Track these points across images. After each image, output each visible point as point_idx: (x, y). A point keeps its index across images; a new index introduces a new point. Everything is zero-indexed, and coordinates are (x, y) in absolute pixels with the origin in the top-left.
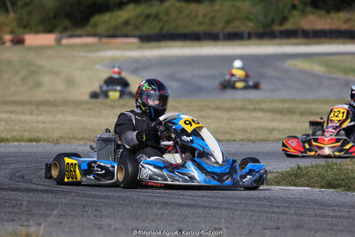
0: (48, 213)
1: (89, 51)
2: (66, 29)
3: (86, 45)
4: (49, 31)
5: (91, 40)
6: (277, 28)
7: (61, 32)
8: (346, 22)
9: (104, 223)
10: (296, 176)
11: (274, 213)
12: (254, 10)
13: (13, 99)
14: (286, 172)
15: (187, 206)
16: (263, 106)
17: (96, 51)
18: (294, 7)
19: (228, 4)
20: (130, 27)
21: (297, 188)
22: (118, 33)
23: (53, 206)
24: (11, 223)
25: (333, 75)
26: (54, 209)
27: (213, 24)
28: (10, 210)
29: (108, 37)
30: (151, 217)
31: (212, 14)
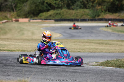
0: (30, 74)
1: (38, 24)
2: (31, 17)
3: (38, 22)
4: (26, 17)
6: (97, 18)
8: (118, 16)
9: (48, 78)
12: (90, 12)
13: (16, 38)
14: (104, 62)
16: (94, 42)
17: (41, 24)
18: (102, 11)
19: (82, 10)
20: (52, 17)
21: (108, 67)
22: (48, 19)
23: (32, 72)
24: (18, 77)
25: (114, 33)
27: (77, 16)
28: (18, 73)
29: (45, 20)
30: (63, 76)
31: (77, 13)
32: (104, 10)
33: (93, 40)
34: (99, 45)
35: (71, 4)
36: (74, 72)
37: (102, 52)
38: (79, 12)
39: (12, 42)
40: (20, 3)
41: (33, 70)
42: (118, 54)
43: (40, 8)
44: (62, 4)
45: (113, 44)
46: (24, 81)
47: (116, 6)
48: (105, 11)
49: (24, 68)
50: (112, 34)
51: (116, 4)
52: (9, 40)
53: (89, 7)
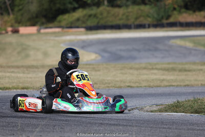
0: (34, 130)
1: (56, 36)
2: (42, 24)
3: (54, 33)
4: (33, 25)
5: (57, 30)
6: (165, 21)
7: (40, 25)
9: (66, 136)
10: (177, 107)
11: (164, 128)
12: (152, 11)
14: (171, 105)
15: (114, 125)
16: (158, 66)
17: (61, 36)
18: (175, 9)
19: (136, 8)
20: (80, 22)
22: (73, 25)
23: (36, 126)
24: (12, 136)
25: (197, 48)
26: (37, 128)
27: (128, 20)
28: (12, 128)
29: (67, 28)
31: (127, 14)
32: (178, 6)
33: (156, 64)
34: (166, 72)
37: (172, 86)
38: (131, 12)
39: (5, 72)
41: (40, 123)
42: (200, 90)
43: (58, 6)
45: (194, 71)
48: (181, 7)
49: (24, 119)
50: (193, 52)
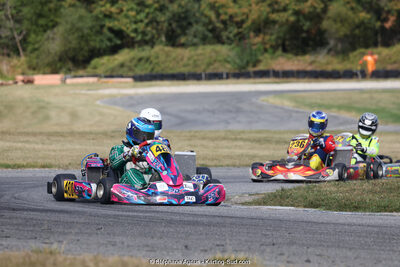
0: (66, 231)
2: (70, 70)
3: (87, 84)
4: (55, 72)
5: (92, 80)
6: (251, 69)
7: (66, 73)
8: (311, 63)
9: (117, 240)
10: (281, 197)
12: (231, 54)
13: (25, 130)
14: (272, 194)
17: (96, 89)
18: (266, 50)
19: (209, 49)
20: (125, 69)
22: (114, 74)
24: (33, 241)
25: (300, 110)
26: (70, 228)
27: (196, 66)
28: (32, 228)
29: (106, 77)
30: (159, 235)
31: (195, 58)
32: (272, 46)
33: (243, 132)
34: (257, 145)
35: (179, 31)
36: (189, 223)
38: (201, 54)
39: (15, 142)
40: (35, 32)
41: (75, 220)
43: (92, 44)
44: (154, 31)
46: (48, 251)
47: (304, 35)
48: (275, 48)
49: (49, 214)
50: (294, 115)
51: (305, 28)
52: (8, 137)
53: (228, 38)
